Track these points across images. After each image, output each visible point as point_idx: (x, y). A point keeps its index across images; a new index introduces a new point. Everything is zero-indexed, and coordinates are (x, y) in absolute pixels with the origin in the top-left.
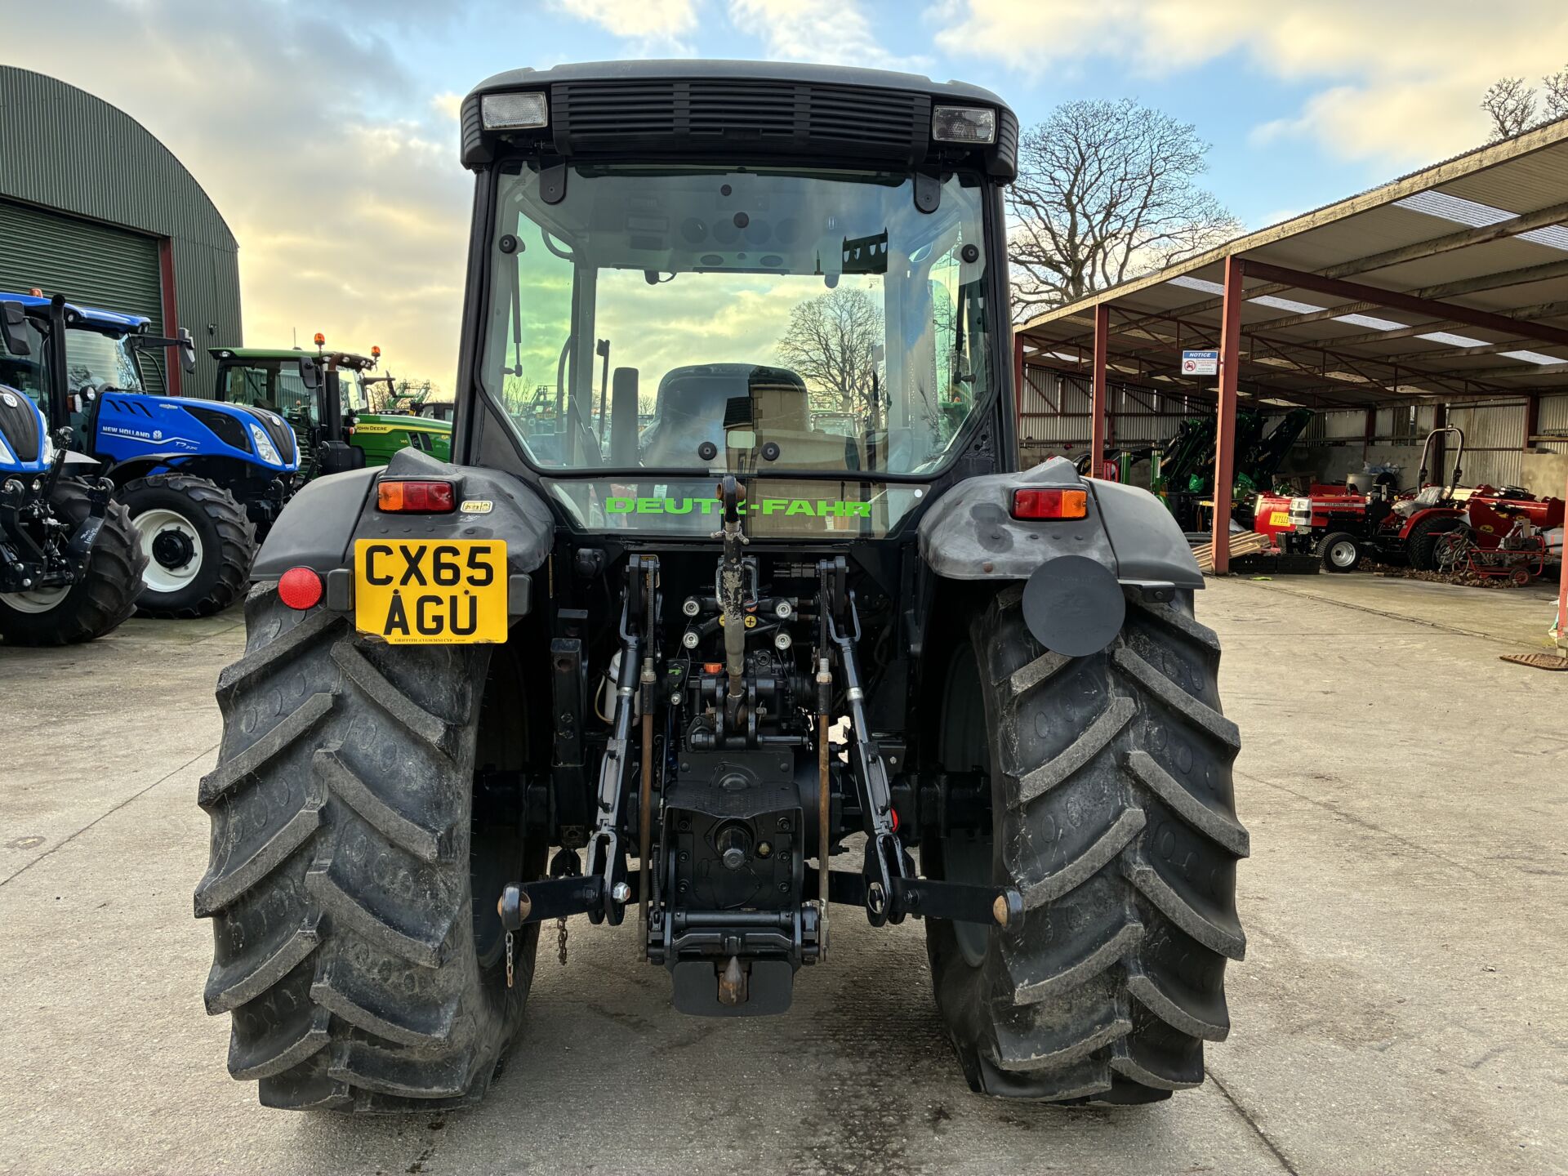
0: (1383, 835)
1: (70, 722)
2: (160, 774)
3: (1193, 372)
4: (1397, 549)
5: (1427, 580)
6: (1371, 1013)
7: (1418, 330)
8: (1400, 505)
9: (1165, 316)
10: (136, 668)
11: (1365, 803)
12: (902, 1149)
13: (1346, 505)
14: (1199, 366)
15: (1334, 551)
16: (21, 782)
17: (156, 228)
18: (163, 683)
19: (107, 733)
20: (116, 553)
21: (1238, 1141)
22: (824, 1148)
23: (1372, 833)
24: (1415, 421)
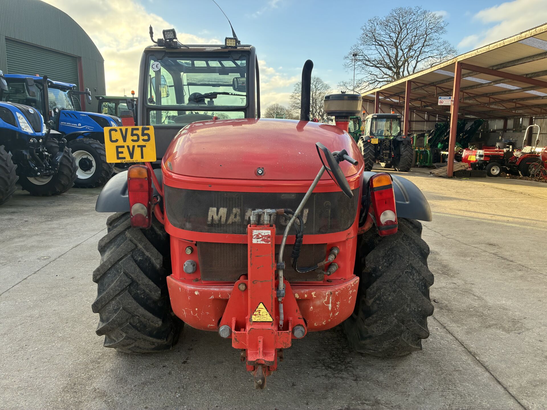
0: (515, 264)
1: (55, 220)
2: (87, 237)
3: (442, 104)
4: (515, 169)
5: (525, 180)
6: (514, 322)
7: (524, 89)
8: (517, 154)
9: (432, 84)
10: (75, 204)
11: (508, 253)
12: (351, 361)
13: (497, 153)
14: (444, 102)
15: (492, 169)
16: (40, 239)
17: (76, 53)
18: (85, 208)
19: (68, 224)
20: (67, 165)
21: (469, 362)
22: (324, 360)
23: (511, 263)
24: (522, 123)
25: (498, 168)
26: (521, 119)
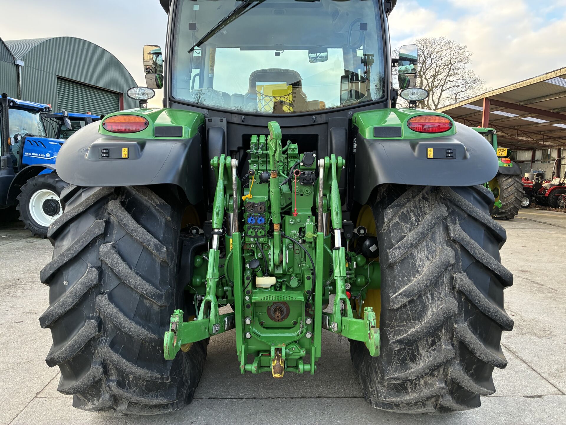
0: (545, 287)
4: (544, 200)
5: (555, 211)
6: (545, 331)
7: (552, 123)
8: (545, 185)
9: (460, 117)
11: (539, 279)
13: (526, 184)
17: (118, 90)
24: (550, 154)
25: (528, 199)
26: (549, 150)
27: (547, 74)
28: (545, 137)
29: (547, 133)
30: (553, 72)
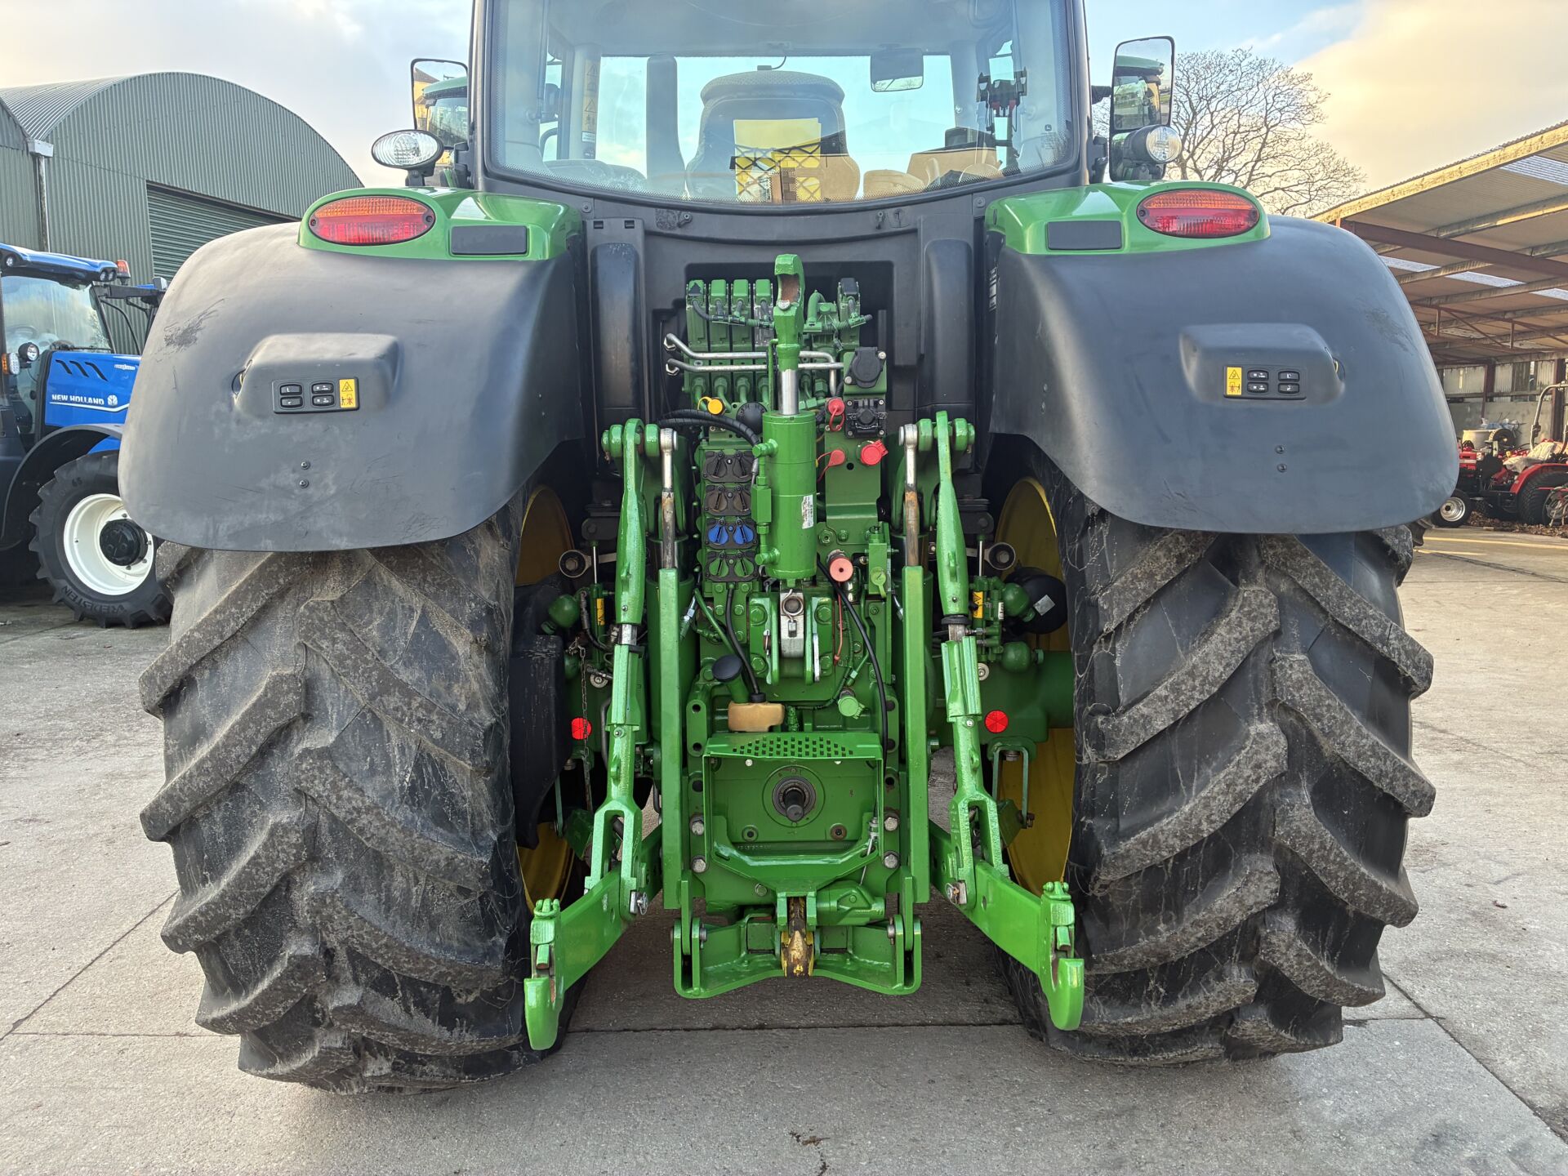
4: (1509, 504)
5: (1536, 534)
7: (1533, 286)
15: (1445, 509)
24: (1535, 377)
25: (1462, 503)
26: (1533, 363)
27: (1505, 146)
28: (1518, 327)
29: (1522, 316)
30: (1521, 140)
